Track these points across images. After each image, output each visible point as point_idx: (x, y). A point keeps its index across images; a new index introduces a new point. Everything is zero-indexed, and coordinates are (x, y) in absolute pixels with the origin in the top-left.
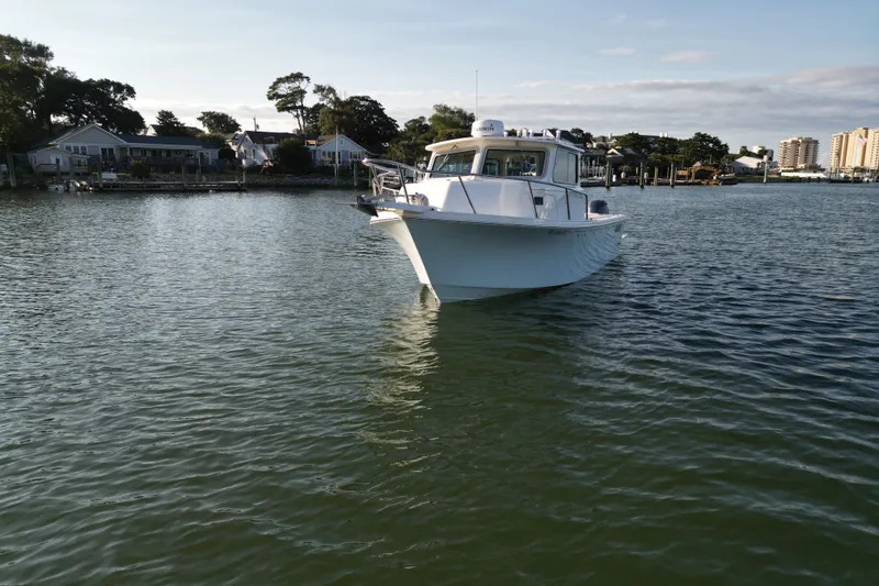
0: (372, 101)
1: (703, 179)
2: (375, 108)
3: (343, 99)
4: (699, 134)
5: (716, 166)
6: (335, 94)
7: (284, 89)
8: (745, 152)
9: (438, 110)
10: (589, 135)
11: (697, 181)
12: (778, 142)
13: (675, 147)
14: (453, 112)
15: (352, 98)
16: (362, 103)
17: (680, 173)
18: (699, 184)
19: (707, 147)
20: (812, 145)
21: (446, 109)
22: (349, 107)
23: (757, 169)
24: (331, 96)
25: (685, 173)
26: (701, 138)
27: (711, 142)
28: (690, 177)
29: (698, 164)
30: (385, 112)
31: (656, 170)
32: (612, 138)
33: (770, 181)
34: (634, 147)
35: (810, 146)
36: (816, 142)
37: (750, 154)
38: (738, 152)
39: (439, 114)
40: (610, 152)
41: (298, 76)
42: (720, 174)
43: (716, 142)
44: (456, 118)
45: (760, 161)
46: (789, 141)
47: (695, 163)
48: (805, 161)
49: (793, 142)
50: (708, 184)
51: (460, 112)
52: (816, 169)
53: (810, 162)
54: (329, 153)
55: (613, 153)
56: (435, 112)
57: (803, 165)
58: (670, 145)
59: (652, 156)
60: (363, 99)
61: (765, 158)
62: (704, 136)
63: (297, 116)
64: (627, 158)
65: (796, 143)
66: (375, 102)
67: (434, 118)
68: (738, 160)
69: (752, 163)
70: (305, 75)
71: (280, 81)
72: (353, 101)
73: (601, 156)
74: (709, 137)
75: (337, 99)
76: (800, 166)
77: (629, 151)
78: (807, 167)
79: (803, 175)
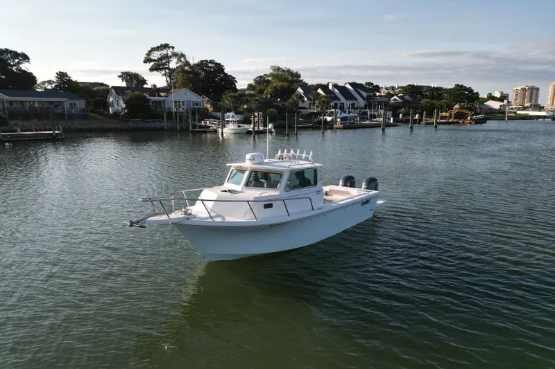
0: (217, 64)
1: (460, 119)
2: (219, 68)
3: (193, 62)
4: (457, 85)
5: (470, 109)
7: (156, 55)
8: (491, 97)
9: (274, 70)
10: (377, 86)
11: (455, 120)
12: (512, 89)
13: (440, 95)
14: (284, 71)
15: (202, 62)
16: (210, 65)
17: (444, 114)
18: (457, 123)
19: (464, 94)
20: (535, 91)
21: (279, 69)
23: (500, 109)
25: (447, 114)
26: (460, 88)
27: (466, 90)
28: (450, 117)
29: (457, 106)
31: (425, 113)
32: (399, 87)
33: (510, 118)
34: (411, 94)
35: (534, 92)
36: (538, 89)
37: (494, 99)
38: (486, 97)
39: (274, 72)
40: (393, 98)
41: (166, 46)
42: (473, 115)
43: (470, 90)
44: (286, 75)
45: (501, 104)
46: (520, 88)
47: (454, 105)
48: (530, 101)
49: (522, 89)
50: (464, 123)
51: (289, 71)
52: (541, 108)
53: (533, 103)
54: (176, 102)
55: (395, 99)
56: (271, 71)
57: (529, 104)
58: (437, 92)
59: (424, 101)
60: (211, 62)
61: (506, 101)
62: (461, 86)
63: (165, 75)
64: (405, 103)
65: (524, 90)
66: (219, 64)
67: (272, 75)
68: (486, 103)
69: (496, 105)
70: (171, 45)
71: (153, 49)
72: (202, 64)
73: (385, 102)
74: (465, 87)
76: (527, 104)
77: (407, 97)
78: (531, 106)
79: (531, 113)
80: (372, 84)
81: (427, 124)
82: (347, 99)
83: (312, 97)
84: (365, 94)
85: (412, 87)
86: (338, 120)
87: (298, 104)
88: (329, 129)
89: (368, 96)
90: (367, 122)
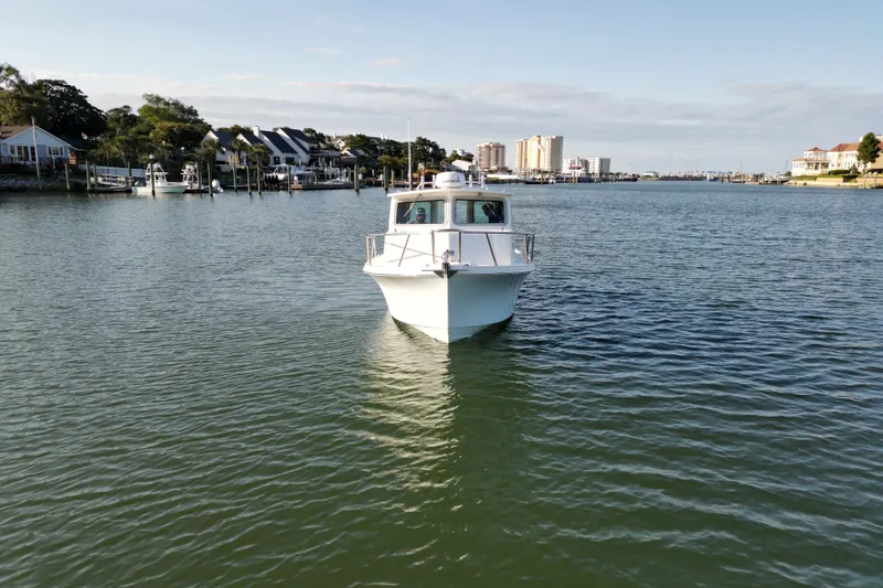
0: (67, 86)
2: (73, 94)
3: (30, 81)
4: (420, 138)
5: (437, 169)
6: (18, 76)
8: (457, 156)
9: (150, 101)
10: (321, 135)
14: (167, 104)
15: (41, 82)
16: (55, 88)
19: (428, 151)
20: (500, 150)
21: (158, 99)
22: (37, 92)
24: (13, 77)
26: (422, 142)
27: (431, 146)
29: (421, 166)
30: (89, 100)
31: (393, 173)
34: (362, 147)
36: (503, 147)
37: (460, 157)
38: (452, 155)
39: (150, 104)
40: (343, 152)
43: (435, 146)
44: (172, 110)
45: (470, 164)
46: (483, 145)
47: (418, 164)
48: (497, 164)
49: (486, 146)
51: (176, 104)
52: (510, 172)
53: (500, 165)
54: (19, 148)
55: (346, 154)
56: (145, 102)
57: (495, 167)
58: (395, 149)
59: (382, 158)
60: (56, 83)
62: (425, 140)
64: (361, 161)
65: (488, 147)
66: (74, 88)
67: (146, 109)
68: (453, 163)
69: (464, 166)
72: (41, 85)
74: (429, 141)
75: (23, 82)
76: (493, 167)
77: (361, 152)
78: (498, 169)
79: (502, 177)
80: (314, 131)
81: (397, 186)
82: (283, 152)
83: (235, 147)
84: (307, 145)
85: (362, 137)
86: (296, 178)
87: (215, 156)
88: (283, 190)
89: (312, 149)
90: (327, 183)
